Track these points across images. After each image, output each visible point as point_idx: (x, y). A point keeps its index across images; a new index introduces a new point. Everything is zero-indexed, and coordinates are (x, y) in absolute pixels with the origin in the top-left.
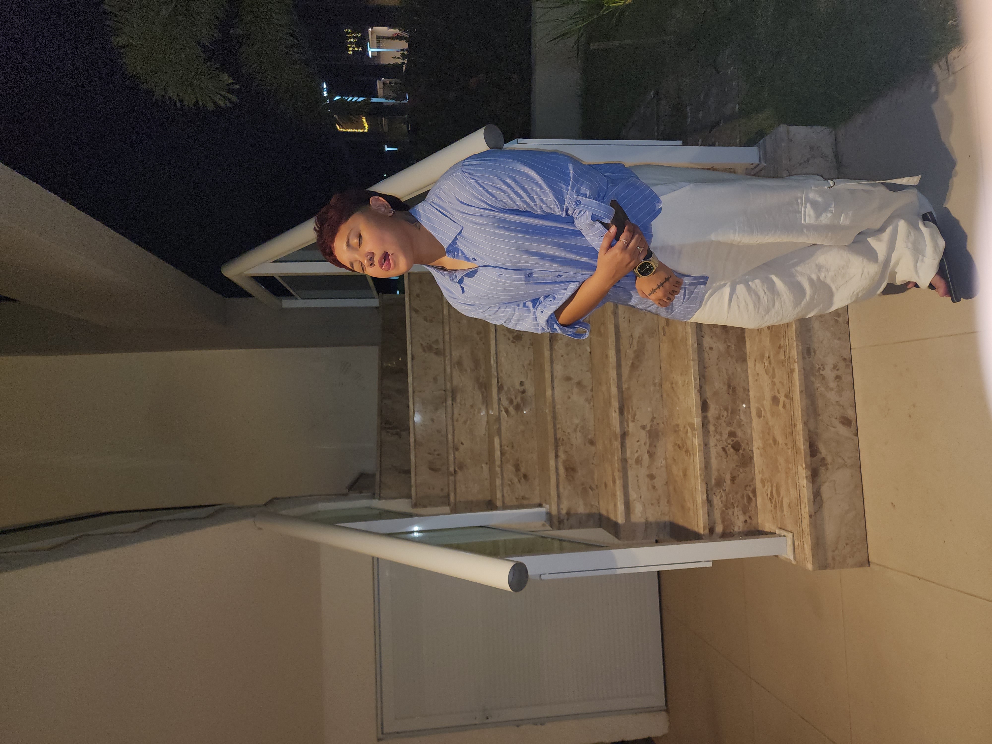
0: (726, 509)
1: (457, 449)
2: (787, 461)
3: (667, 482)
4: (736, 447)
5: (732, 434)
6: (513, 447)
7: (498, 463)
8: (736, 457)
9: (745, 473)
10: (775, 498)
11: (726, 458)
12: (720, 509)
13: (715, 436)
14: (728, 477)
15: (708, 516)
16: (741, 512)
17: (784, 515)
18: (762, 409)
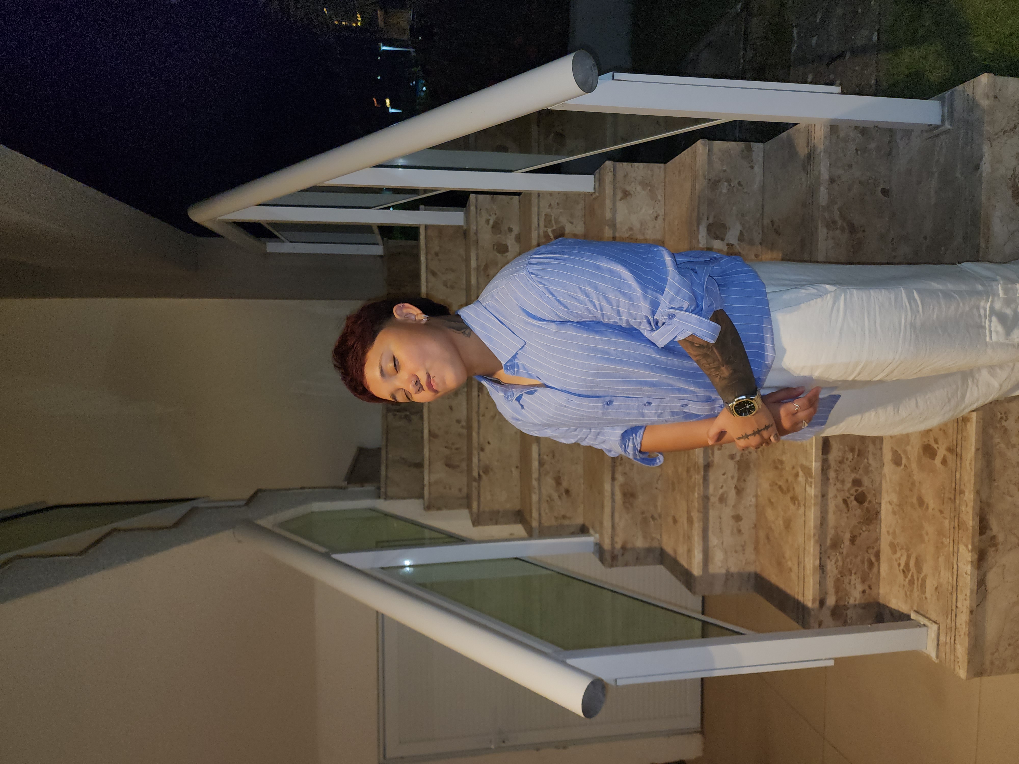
0: (841, 576)
1: (482, 450)
2: (940, 533)
3: (755, 525)
4: (861, 499)
5: (857, 483)
6: (554, 456)
7: (535, 475)
8: (858, 512)
9: (869, 531)
10: (913, 573)
11: (846, 513)
12: (834, 576)
13: (835, 485)
14: (847, 536)
15: (820, 584)
16: (859, 580)
17: (926, 598)
18: (903, 455)
